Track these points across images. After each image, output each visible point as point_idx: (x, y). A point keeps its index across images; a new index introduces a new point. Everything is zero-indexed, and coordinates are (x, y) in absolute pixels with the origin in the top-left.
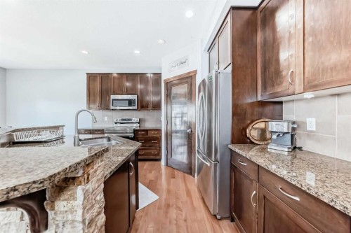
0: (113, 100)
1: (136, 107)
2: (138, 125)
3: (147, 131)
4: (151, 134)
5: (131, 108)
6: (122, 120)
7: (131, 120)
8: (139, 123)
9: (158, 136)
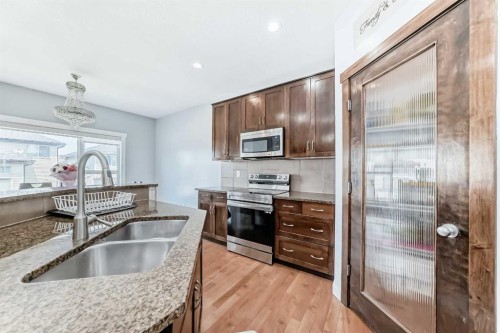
0: (244, 141)
1: (280, 153)
2: (287, 188)
3: (299, 203)
4: (309, 212)
5: (273, 154)
6: (261, 176)
7: (275, 177)
8: (289, 184)
9: (325, 218)
